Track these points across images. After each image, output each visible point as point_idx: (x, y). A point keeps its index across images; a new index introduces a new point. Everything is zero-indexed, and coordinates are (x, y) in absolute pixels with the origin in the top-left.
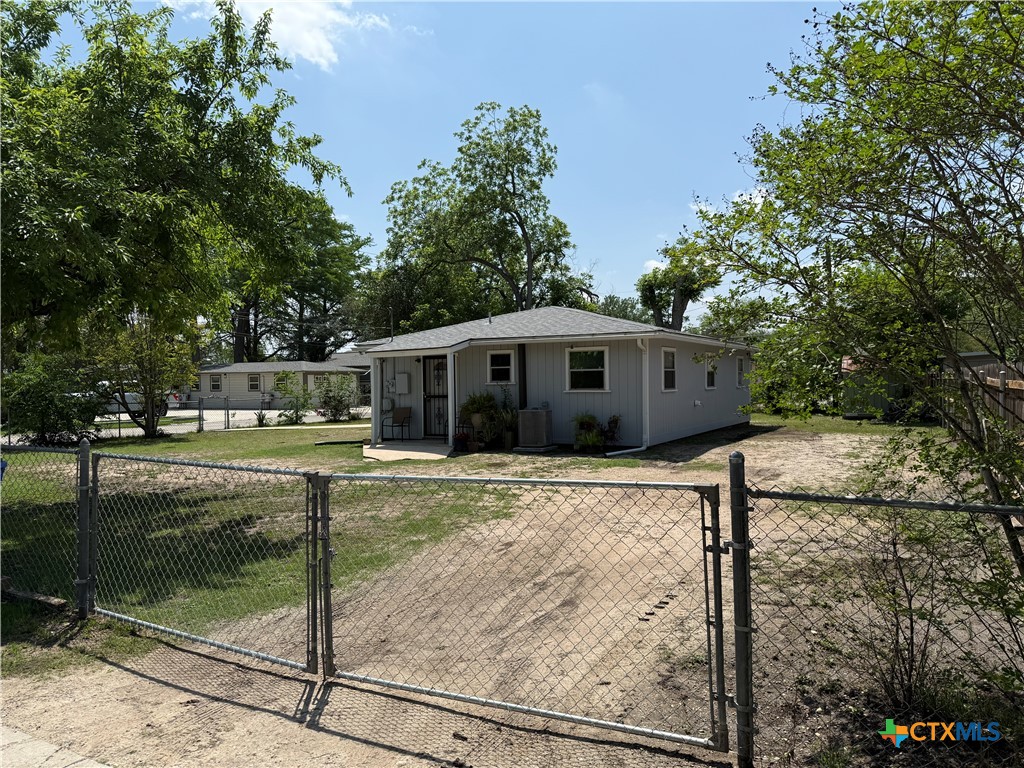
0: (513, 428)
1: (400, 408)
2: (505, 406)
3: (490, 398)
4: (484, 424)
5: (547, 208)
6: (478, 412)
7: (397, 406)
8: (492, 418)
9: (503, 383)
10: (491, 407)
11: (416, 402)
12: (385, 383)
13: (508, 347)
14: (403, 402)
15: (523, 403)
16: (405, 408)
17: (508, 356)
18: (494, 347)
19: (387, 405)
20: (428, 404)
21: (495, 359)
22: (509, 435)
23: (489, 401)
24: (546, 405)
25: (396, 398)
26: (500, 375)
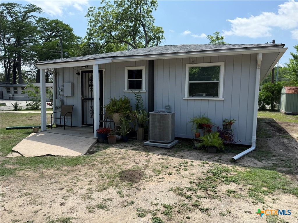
0: (144, 125)
1: (67, 106)
2: (137, 108)
3: (127, 102)
4: (121, 121)
5: (154, 22)
6: (117, 112)
7: (65, 104)
8: (127, 117)
9: (136, 91)
10: (127, 108)
11: (77, 102)
12: (58, 89)
13: (141, 63)
14: (69, 102)
15: (151, 107)
16: (70, 106)
17: (141, 71)
18: (130, 64)
19: (58, 104)
20: (84, 104)
21: (131, 74)
22: (140, 131)
23: (126, 104)
24: (168, 108)
25: (65, 99)
26: (135, 85)
